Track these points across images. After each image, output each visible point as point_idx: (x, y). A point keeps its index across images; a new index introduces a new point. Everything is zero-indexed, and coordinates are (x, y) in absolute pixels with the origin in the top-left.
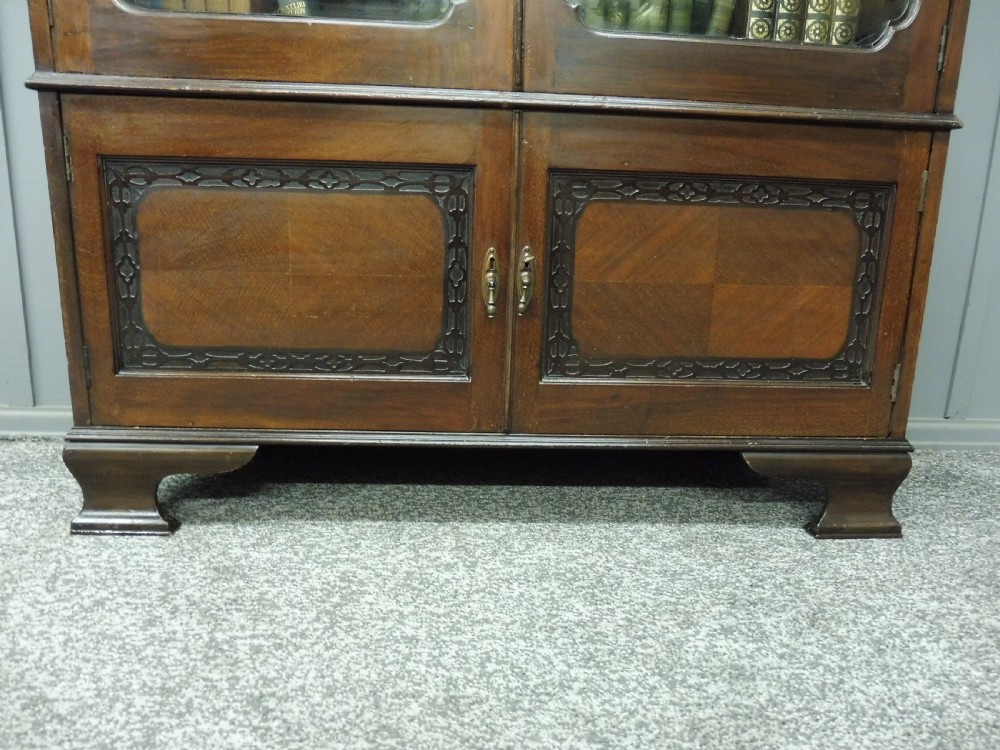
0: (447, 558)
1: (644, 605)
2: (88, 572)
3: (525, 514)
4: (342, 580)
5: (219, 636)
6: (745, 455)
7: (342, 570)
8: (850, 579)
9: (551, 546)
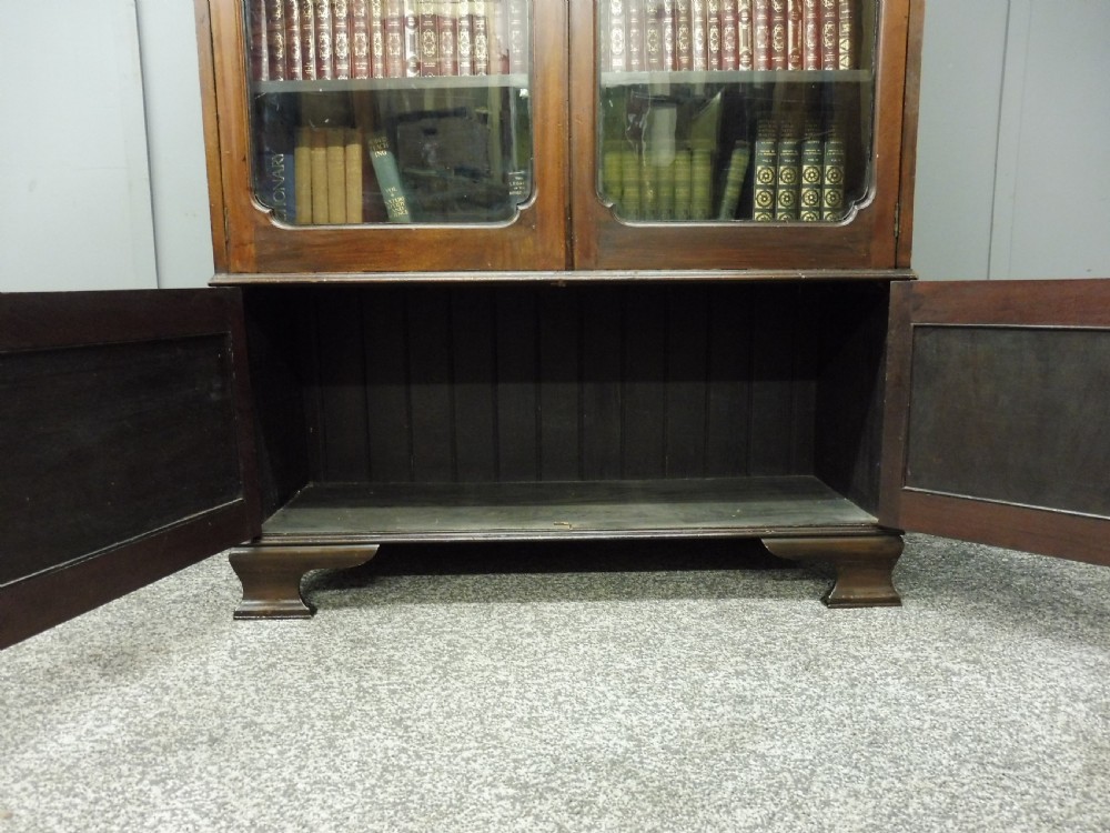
0: (528, 628)
1: (679, 657)
6: (763, 541)
8: (846, 638)
9: (610, 618)
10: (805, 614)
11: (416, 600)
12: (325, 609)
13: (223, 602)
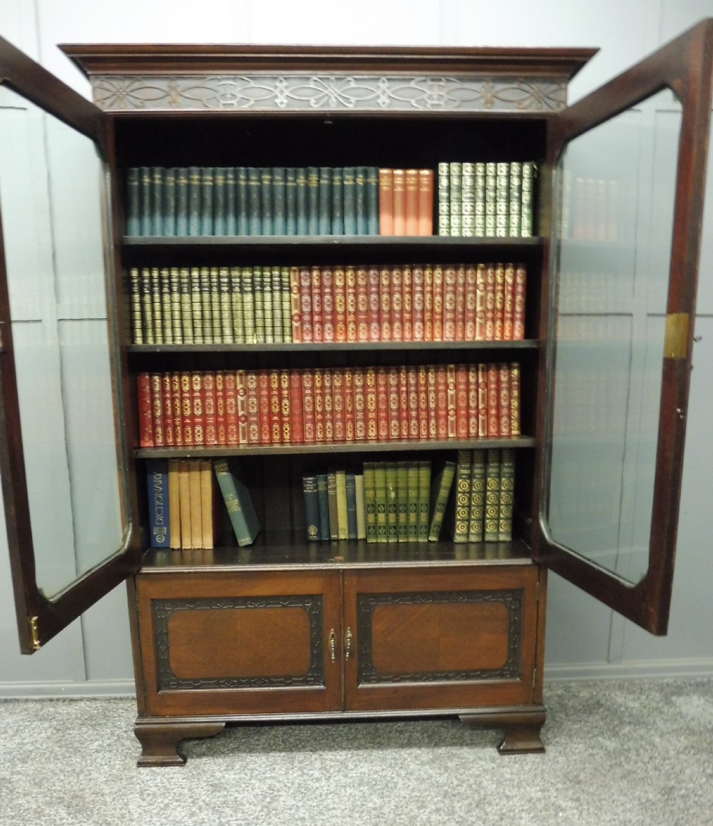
0: (317, 774)
1: (405, 797)
2: (154, 789)
3: (356, 744)
4: (270, 789)
5: (222, 820)
6: (460, 717)
7: (269, 783)
8: (506, 781)
9: (366, 765)
10: (485, 760)
11: (248, 750)
12: (192, 757)
13: (127, 751)
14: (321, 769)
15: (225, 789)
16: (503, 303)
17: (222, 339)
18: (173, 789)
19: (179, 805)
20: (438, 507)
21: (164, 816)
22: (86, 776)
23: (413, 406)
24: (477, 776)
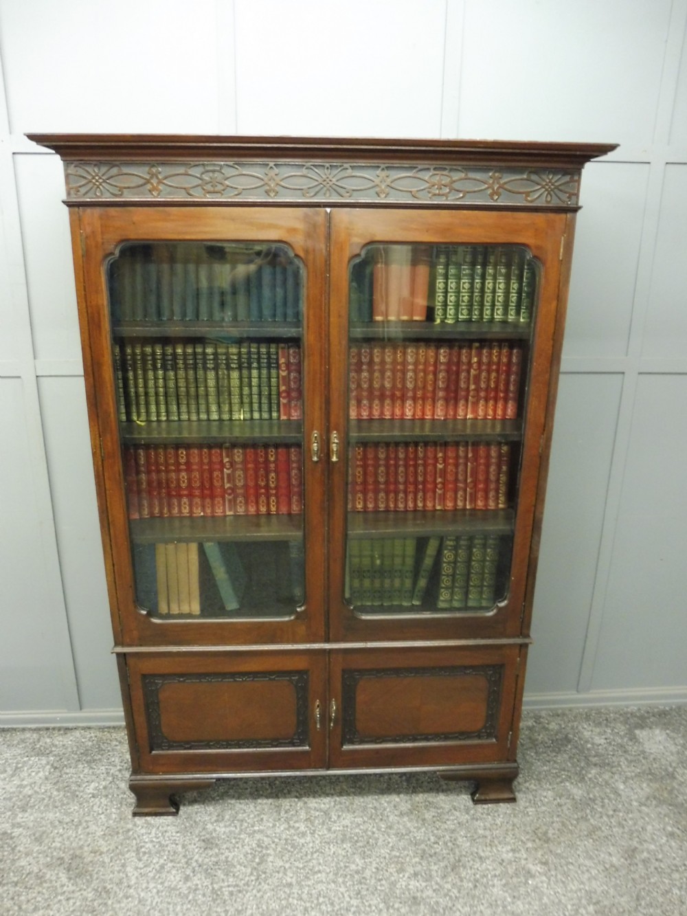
1: (385, 858)
2: (149, 845)
3: (338, 789)
5: (216, 886)
6: (438, 773)
8: (479, 837)
10: (460, 811)
11: (236, 795)
12: (184, 805)
13: (122, 796)
14: (306, 820)
15: (217, 845)
16: (497, 383)
17: (208, 415)
18: (167, 846)
19: (174, 867)
20: (422, 573)
21: (160, 881)
22: (84, 828)
23: (401, 480)
24: (453, 831)
